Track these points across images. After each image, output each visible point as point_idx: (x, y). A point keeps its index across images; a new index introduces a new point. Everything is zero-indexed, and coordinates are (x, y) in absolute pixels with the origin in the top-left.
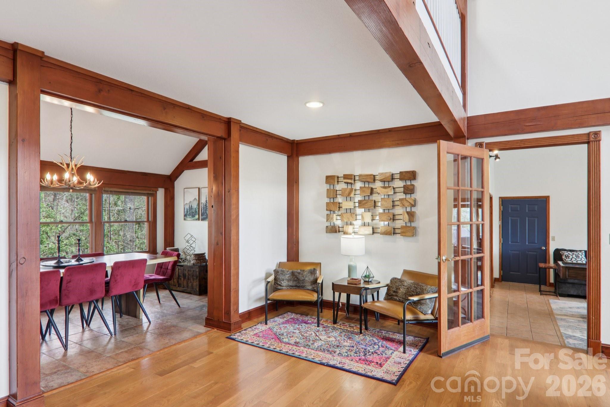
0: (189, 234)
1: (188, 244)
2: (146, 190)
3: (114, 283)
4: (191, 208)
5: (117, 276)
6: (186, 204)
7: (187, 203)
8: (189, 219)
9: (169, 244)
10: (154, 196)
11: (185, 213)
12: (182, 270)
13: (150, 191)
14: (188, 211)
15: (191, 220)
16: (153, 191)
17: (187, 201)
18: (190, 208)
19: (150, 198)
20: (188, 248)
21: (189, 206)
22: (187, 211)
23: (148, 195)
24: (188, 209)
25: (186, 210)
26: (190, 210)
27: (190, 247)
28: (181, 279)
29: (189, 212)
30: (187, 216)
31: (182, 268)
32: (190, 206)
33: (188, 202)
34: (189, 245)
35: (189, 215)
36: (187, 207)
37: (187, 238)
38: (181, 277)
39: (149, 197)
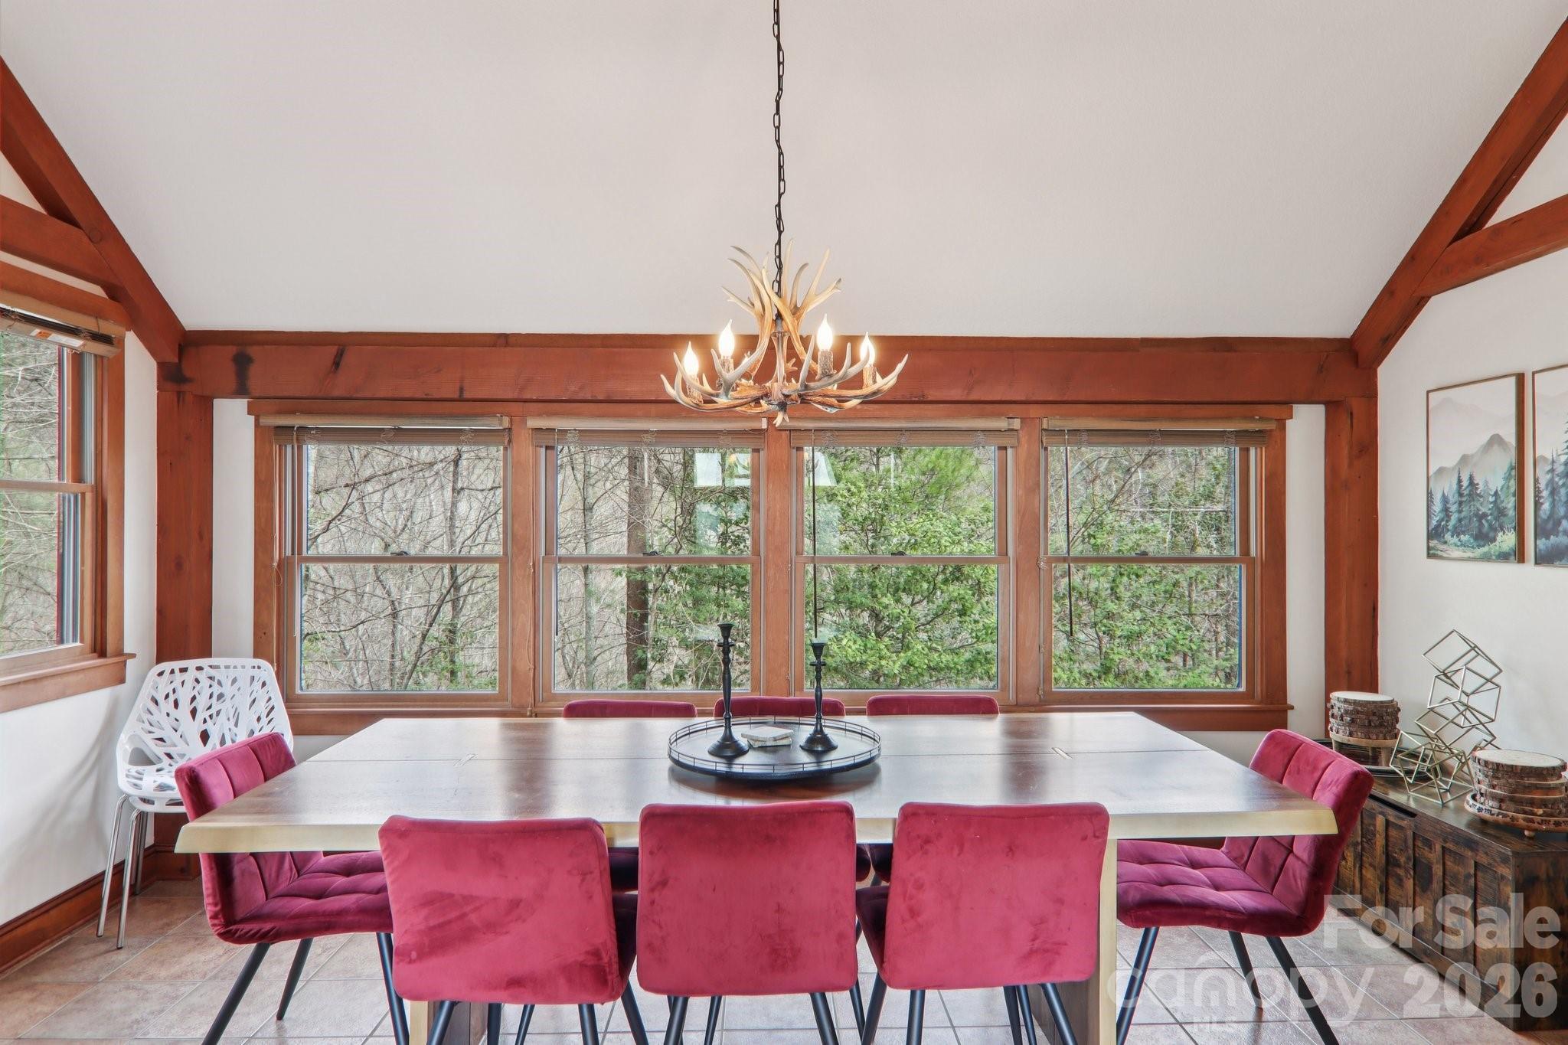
0: (1454, 636)
1: (1445, 689)
2: (1228, 418)
3: (903, 921)
4: (1469, 492)
5: (920, 886)
6: (1441, 471)
7: (1444, 465)
8: (1457, 553)
9: (1349, 673)
10: (1273, 441)
11: (1434, 522)
12: (1410, 834)
13: (1251, 418)
14: (1454, 508)
15: (1469, 559)
16: (1262, 419)
17: (1446, 457)
18: (1461, 495)
19: (1252, 452)
20: (1450, 712)
21: (1460, 481)
22: (1446, 510)
23: (1244, 438)
24: (1453, 498)
25: (1437, 507)
26: (1460, 503)
27: (1462, 708)
28: (1400, 882)
29: (1454, 518)
30: (1448, 536)
31: (1406, 822)
32: (1465, 483)
33: (1450, 461)
34: (1456, 695)
35: (1457, 532)
36: (1447, 487)
37: (1444, 658)
38: (1401, 872)
39: (1248, 450)
